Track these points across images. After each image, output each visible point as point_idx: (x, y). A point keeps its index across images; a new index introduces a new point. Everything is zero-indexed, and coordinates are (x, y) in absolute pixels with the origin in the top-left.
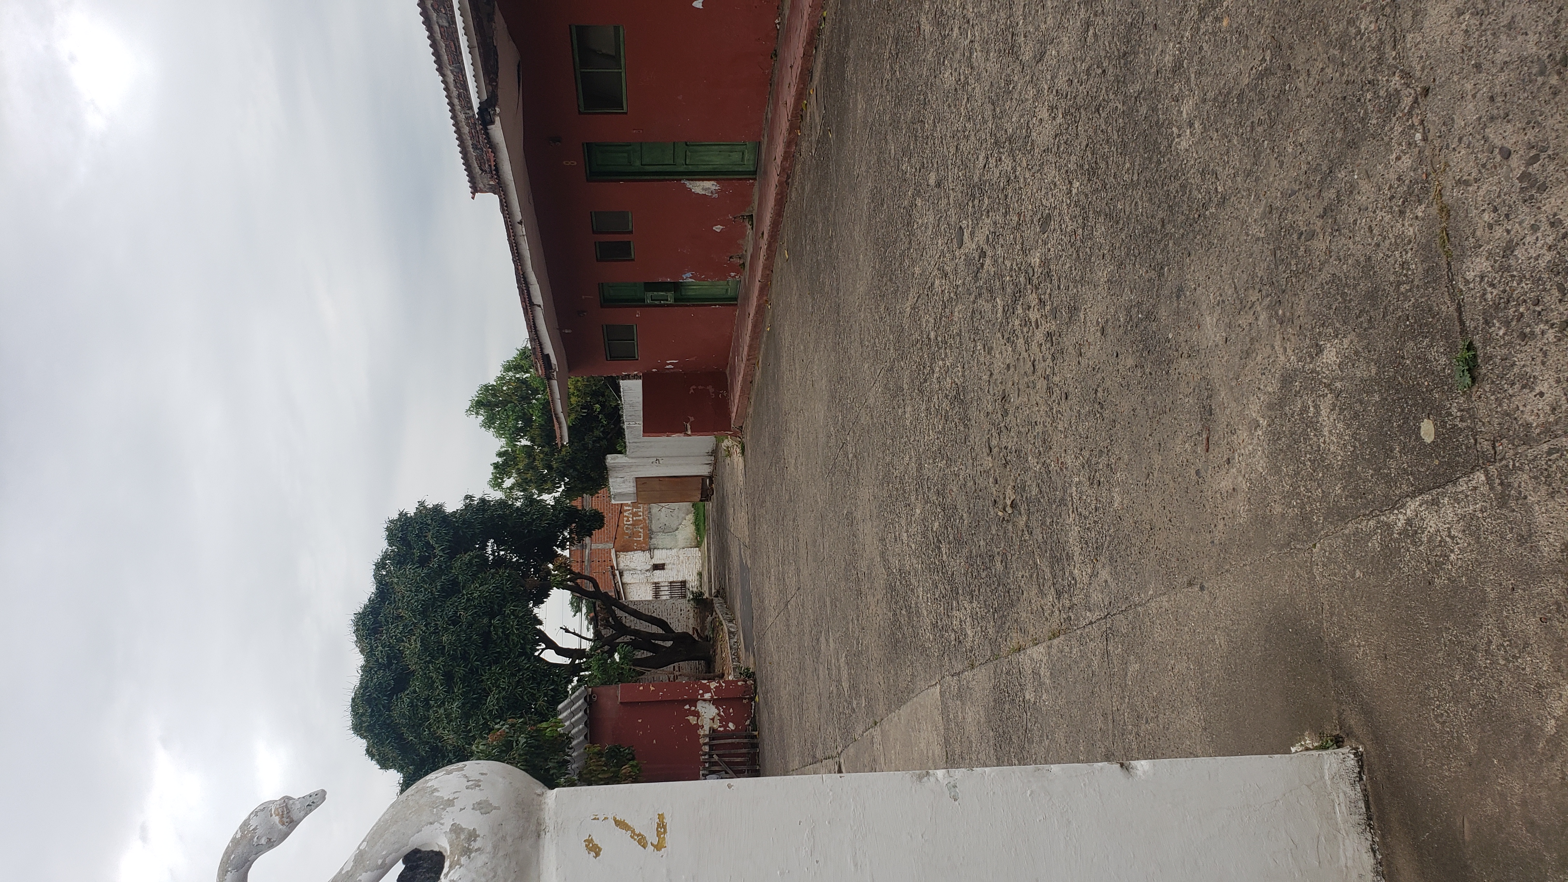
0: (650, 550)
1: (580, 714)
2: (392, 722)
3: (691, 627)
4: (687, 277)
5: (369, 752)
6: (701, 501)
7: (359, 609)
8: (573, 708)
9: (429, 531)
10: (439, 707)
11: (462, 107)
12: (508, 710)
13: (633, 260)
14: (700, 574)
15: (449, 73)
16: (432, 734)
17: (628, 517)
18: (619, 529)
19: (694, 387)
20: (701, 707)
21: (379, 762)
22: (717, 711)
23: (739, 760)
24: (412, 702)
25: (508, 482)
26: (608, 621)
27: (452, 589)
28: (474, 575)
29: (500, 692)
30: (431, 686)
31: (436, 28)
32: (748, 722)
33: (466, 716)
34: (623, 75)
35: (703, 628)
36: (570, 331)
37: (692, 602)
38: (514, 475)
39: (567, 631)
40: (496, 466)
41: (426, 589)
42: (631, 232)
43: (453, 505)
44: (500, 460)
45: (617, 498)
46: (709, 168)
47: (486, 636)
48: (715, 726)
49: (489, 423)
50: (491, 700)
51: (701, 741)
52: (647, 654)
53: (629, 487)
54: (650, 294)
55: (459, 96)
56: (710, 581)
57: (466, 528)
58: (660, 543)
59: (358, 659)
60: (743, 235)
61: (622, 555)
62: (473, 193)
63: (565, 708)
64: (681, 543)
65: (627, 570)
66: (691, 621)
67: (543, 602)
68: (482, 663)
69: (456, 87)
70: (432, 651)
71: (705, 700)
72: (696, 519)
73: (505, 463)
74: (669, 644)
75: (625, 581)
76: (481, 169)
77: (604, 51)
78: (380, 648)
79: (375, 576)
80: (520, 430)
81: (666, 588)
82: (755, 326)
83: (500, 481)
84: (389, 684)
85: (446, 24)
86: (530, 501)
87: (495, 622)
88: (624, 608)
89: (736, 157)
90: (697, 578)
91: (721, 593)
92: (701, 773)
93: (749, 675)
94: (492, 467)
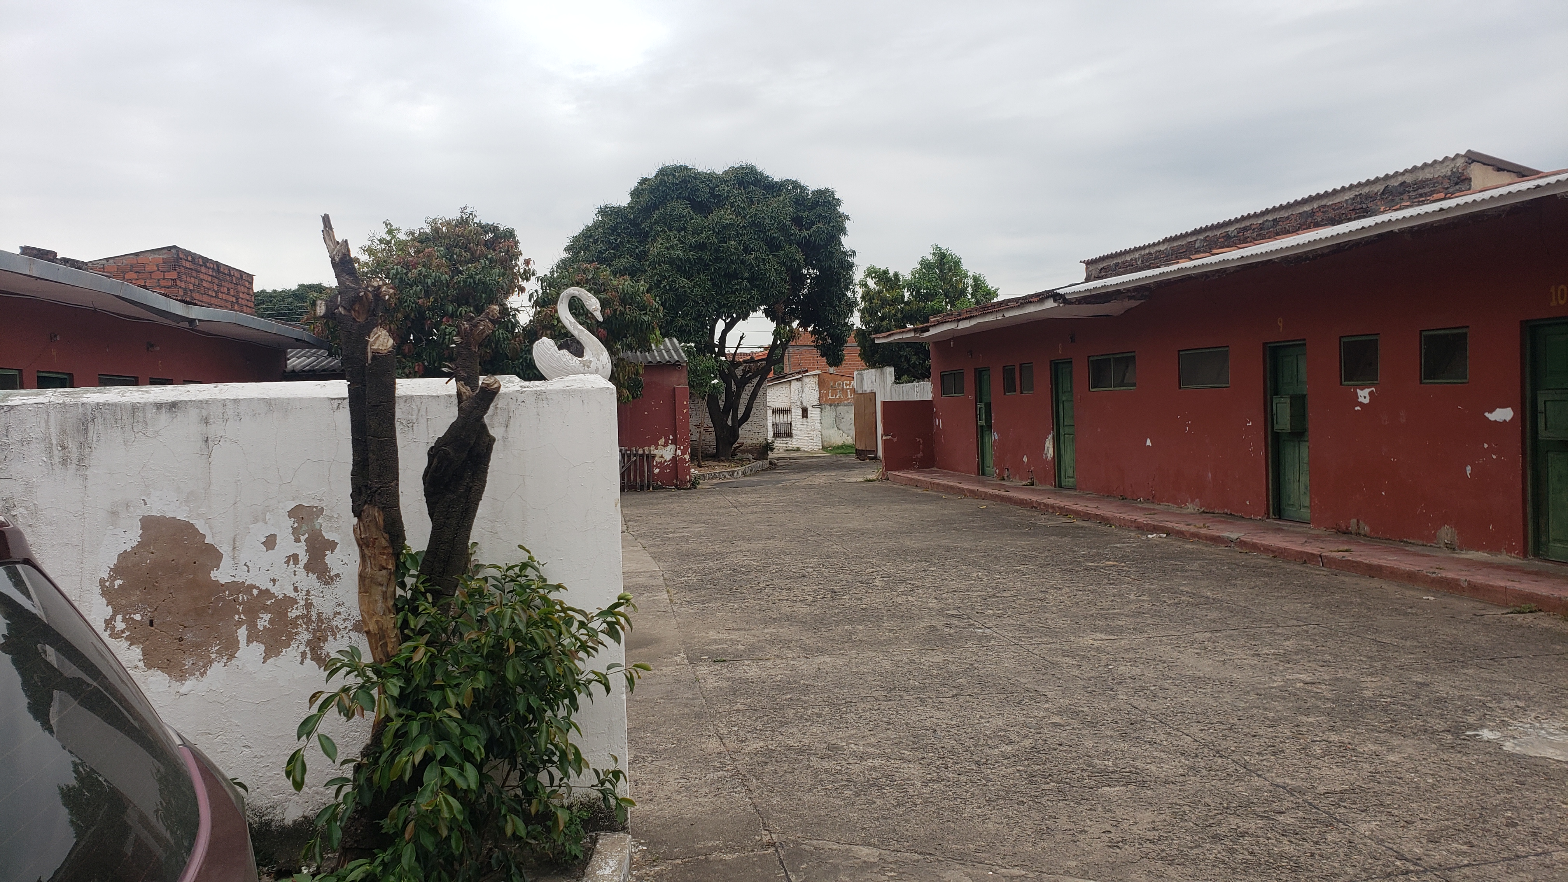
0: (820, 405)
1: (667, 357)
2: (668, 201)
3: (744, 441)
4: (995, 436)
5: (644, 181)
6: (856, 450)
7: (759, 169)
8: (672, 351)
9: (824, 225)
10: (679, 240)
11: (1143, 256)
12: (676, 295)
13: (1005, 394)
14: (798, 450)
15: (1165, 247)
16: (658, 234)
17: (850, 385)
18: (839, 377)
19: (921, 442)
20: (671, 447)
21: (636, 189)
22: (668, 460)
23: (632, 476)
24: (683, 217)
25: (871, 283)
26: (749, 372)
27: (773, 246)
28: (784, 264)
29: (689, 288)
30: (696, 232)
31: (1194, 239)
32: (659, 483)
33: (671, 262)
34: (1110, 389)
35: (743, 452)
36: (952, 346)
37: (765, 442)
38: (877, 288)
39: (741, 338)
40: (886, 272)
41: (773, 224)
42: (1022, 393)
43: (847, 242)
44: (891, 274)
45: (859, 376)
46: (1062, 451)
47: (735, 276)
48: (656, 459)
49: (925, 264)
50: (683, 281)
51: (646, 448)
52: (722, 404)
53: (867, 387)
54: (983, 406)
55: (1150, 254)
56: (790, 458)
57: (826, 255)
58: (826, 414)
59: (719, 169)
60: (1022, 479)
61: (816, 380)
62: (1084, 262)
63: (673, 344)
64: (826, 433)
65: (802, 384)
66: (749, 442)
67: (767, 316)
68: (713, 273)
69: (1157, 252)
70: (723, 232)
71: (676, 451)
72: (848, 446)
73: (888, 280)
74: (730, 423)
75: (793, 382)
76: (1101, 269)
77: (1127, 374)
78: (727, 189)
79: (787, 181)
80: (918, 292)
81: (786, 420)
82: (951, 487)
83: (873, 275)
84: (698, 197)
85: (1197, 245)
86: (851, 305)
87: (745, 282)
88: (759, 385)
89: (1070, 472)
90: (795, 447)
91: (773, 465)
92: (623, 448)
93: (694, 485)
94: (884, 269)
